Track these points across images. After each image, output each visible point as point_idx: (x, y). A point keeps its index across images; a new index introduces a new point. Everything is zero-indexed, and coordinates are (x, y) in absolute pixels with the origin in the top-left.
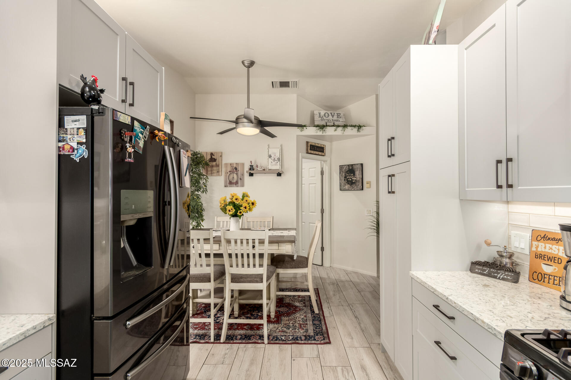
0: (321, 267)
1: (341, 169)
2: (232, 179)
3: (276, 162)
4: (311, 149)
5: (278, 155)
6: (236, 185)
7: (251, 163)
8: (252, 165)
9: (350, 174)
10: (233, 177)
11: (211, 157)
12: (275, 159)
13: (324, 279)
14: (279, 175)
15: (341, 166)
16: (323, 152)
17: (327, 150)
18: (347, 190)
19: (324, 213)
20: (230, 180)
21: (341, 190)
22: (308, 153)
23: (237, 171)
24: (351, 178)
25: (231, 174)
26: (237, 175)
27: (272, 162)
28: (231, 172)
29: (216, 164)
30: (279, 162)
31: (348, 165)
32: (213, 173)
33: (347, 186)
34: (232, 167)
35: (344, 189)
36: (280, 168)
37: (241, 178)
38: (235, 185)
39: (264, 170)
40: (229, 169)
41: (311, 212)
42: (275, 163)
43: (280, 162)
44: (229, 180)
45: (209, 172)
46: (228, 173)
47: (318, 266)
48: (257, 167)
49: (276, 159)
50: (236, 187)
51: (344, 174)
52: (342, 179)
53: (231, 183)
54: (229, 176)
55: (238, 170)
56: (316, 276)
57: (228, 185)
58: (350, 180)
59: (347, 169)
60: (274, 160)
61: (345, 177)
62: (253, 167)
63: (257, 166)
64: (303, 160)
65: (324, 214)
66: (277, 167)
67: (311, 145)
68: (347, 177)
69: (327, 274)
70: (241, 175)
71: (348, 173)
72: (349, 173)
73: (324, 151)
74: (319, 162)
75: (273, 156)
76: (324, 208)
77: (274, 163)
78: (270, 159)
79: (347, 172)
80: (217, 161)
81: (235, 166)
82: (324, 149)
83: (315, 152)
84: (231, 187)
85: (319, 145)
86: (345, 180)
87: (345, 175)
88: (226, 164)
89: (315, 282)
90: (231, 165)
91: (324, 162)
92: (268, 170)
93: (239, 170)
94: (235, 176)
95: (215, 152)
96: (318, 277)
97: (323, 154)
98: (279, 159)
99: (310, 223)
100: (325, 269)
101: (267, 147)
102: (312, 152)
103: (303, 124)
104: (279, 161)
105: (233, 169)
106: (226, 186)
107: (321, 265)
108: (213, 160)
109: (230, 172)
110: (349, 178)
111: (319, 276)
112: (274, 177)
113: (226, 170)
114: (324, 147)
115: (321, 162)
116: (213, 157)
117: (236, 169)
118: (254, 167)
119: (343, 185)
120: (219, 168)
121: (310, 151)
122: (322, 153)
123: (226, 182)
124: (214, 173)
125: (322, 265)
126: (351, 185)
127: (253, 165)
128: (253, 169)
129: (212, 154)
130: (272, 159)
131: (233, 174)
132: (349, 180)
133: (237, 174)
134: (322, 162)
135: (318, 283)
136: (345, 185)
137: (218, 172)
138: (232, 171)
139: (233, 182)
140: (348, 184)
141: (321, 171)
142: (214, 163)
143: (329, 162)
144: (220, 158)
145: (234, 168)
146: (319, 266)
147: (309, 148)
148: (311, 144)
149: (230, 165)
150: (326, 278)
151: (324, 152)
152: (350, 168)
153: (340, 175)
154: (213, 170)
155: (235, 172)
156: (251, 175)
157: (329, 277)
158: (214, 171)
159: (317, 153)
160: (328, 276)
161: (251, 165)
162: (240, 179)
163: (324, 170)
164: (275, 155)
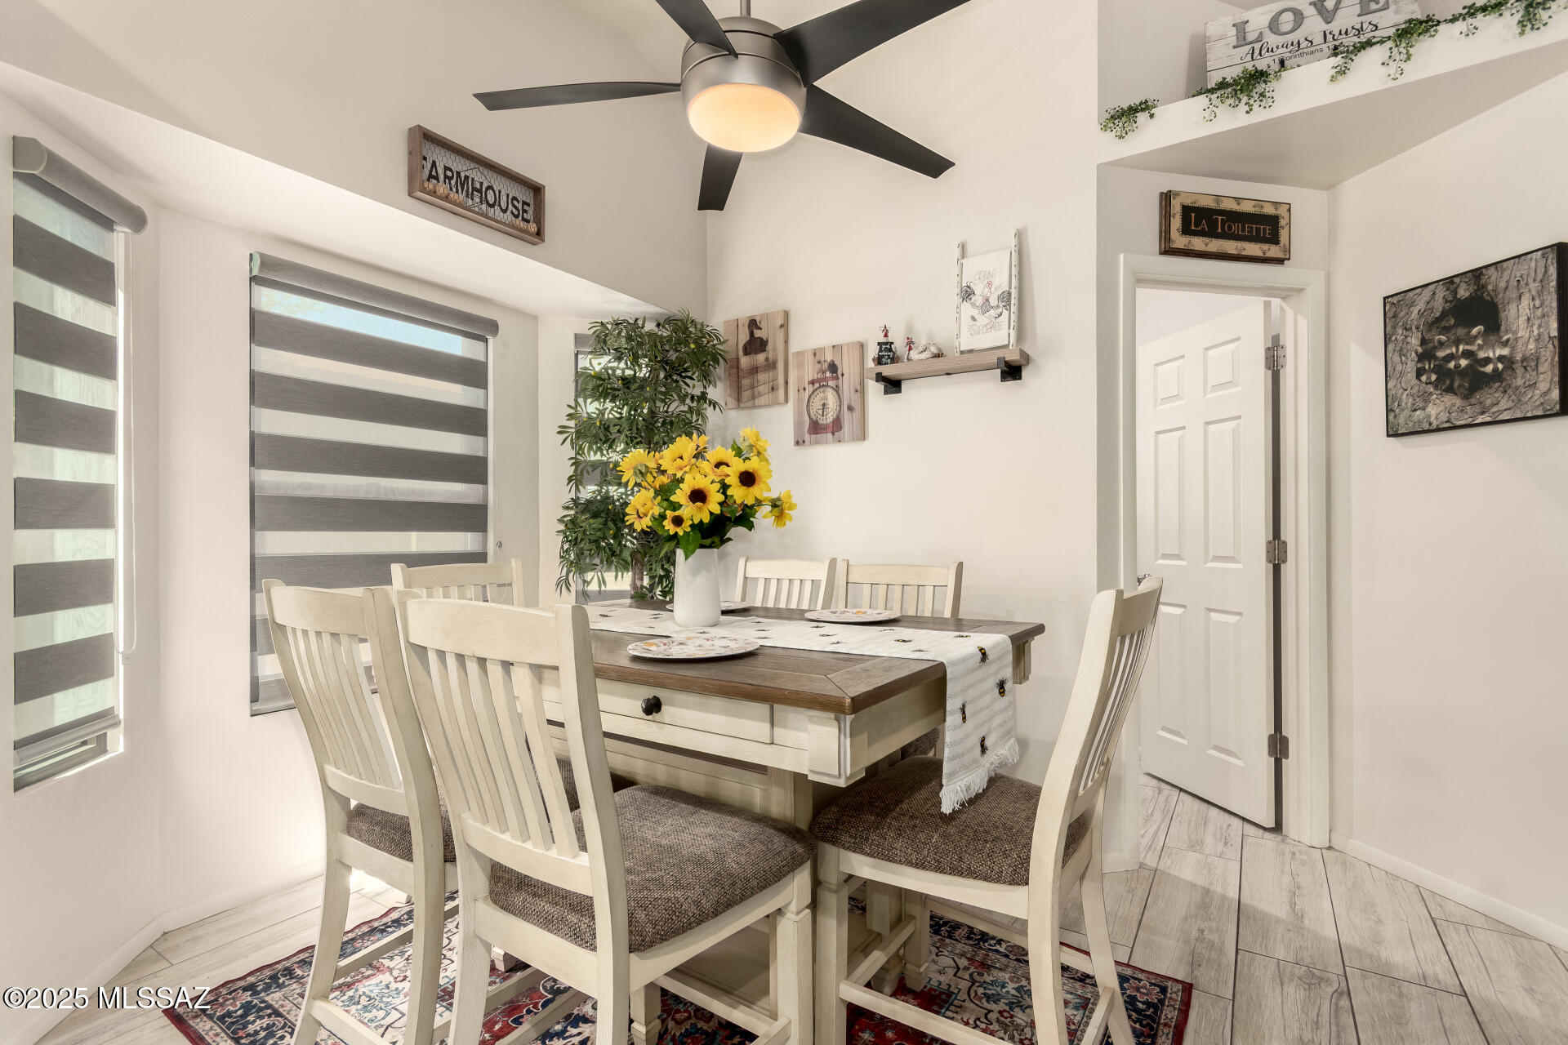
0: (1267, 835)
1: (1395, 316)
2: (820, 412)
3: (992, 313)
4: (1186, 230)
5: (1002, 280)
6: (833, 434)
7: (886, 336)
8: (886, 343)
9: (1461, 332)
10: (824, 405)
11: (752, 334)
12: (987, 300)
13: (1264, 923)
14: (1012, 372)
15: (1395, 300)
16: (1274, 240)
17: (1302, 231)
18: (1438, 430)
19: (1285, 561)
20: (815, 418)
21: (1393, 433)
22: (1168, 251)
23: (837, 378)
24: (1468, 354)
25: (816, 390)
26: (837, 392)
27: (974, 319)
28: (817, 385)
29: (767, 359)
30: (1006, 313)
31: (1449, 282)
32: (756, 393)
33: (1438, 408)
34: (819, 362)
35: (1420, 422)
36: (1012, 340)
37: (853, 404)
38: (830, 435)
39: (938, 355)
40: (811, 372)
41: (1216, 558)
42: (990, 318)
43: (1013, 309)
44: (809, 415)
45: (746, 394)
46: (805, 389)
47: (1250, 829)
48: (910, 349)
49: (993, 301)
50: (834, 441)
51: (1414, 341)
52: (1399, 368)
53: (816, 428)
54: (810, 397)
55: (839, 373)
56: (1218, 888)
57: (807, 437)
58: (1457, 366)
59: (1439, 305)
60: (986, 306)
61: (1426, 355)
62: (890, 350)
63: (910, 344)
64: (1143, 293)
65: (1288, 570)
66: (997, 335)
67: (1187, 210)
68: (1441, 354)
69: (1294, 893)
70: (852, 391)
71: (1446, 330)
72: (1455, 326)
73: (1283, 234)
74: (1256, 303)
75: (979, 289)
76: (1287, 534)
77: (982, 320)
78: (966, 306)
79: (1438, 320)
80: (770, 347)
81: (829, 358)
82: (1282, 222)
83: (1215, 245)
84: (817, 442)
85: (1247, 207)
86: (1419, 373)
87: (1423, 342)
88: (799, 354)
89: (1195, 933)
90: (815, 354)
91: (1284, 298)
92: (958, 354)
93: (845, 373)
94: (831, 397)
95: (762, 316)
96: (1224, 897)
97: (1273, 251)
98: (1006, 298)
99: (1210, 610)
100: (1288, 857)
101: (957, 252)
102: (1198, 243)
103: (1135, 101)
104: (1008, 305)
105: (824, 372)
106: (801, 441)
107: (1273, 825)
108: (756, 345)
109: (812, 383)
110: (1451, 357)
111: (1233, 893)
112: (991, 383)
113: (800, 379)
114: (1282, 211)
115: (1267, 305)
116: (757, 334)
117: (833, 368)
118: (899, 346)
119: (1407, 401)
120: (777, 374)
121: (1180, 241)
122: (1265, 247)
123: (798, 426)
124: (760, 395)
125: (1278, 828)
126: (1466, 397)
127: (892, 343)
128: (894, 359)
129: (753, 324)
130: (973, 305)
131: (822, 389)
132: (1452, 365)
133: (837, 389)
134: (1276, 302)
135: (1211, 944)
136: (1427, 401)
137: (773, 389)
138: (818, 380)
139: (825, 422)
140: (1450, 390)
141: (1268, 349)
142: (761, 358)
143: (1314, 292)
144: (780, 336)
145: (826, 366)
146: (1261, 832)
147: (1176, 223)
148: (1188, 202)
149: (811, 356)
150: (1278, 921)
151: (1283, 238)
152: (1463, 292)
153: (1391, 347)
154: (756, 384)
155: (830, 383)
156: (893, 385)
157: (1299, 916)
158: (761, 389)
159: (1231, 246)
160: (1293, 904)
161: (884, 340)
162: (850, 408)
163: (1288, 341)
164: (990, 284)
